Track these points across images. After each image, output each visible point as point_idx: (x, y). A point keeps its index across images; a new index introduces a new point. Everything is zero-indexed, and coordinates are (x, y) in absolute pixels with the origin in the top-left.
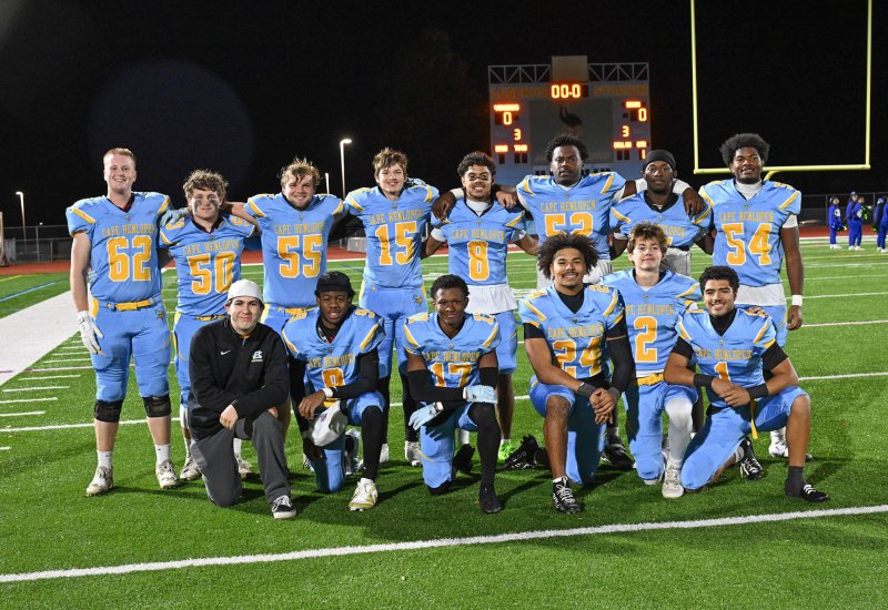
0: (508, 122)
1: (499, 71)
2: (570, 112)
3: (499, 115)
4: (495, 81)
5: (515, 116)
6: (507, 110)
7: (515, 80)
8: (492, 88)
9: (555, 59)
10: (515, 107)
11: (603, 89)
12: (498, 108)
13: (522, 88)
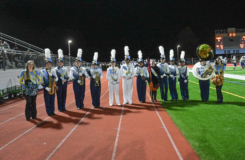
0: (219, 41)
1: (217, 31)
2: (231, 39)
3: (217, 40)
4: (216, 33)
5: (220, 40)
6: (219, 39)
7: (221, 33)
8: (216, 34)
9: (228, 29)
10: (220, 38)
11: (239, 34)
12: (217, 38)
13: (222, 34)
